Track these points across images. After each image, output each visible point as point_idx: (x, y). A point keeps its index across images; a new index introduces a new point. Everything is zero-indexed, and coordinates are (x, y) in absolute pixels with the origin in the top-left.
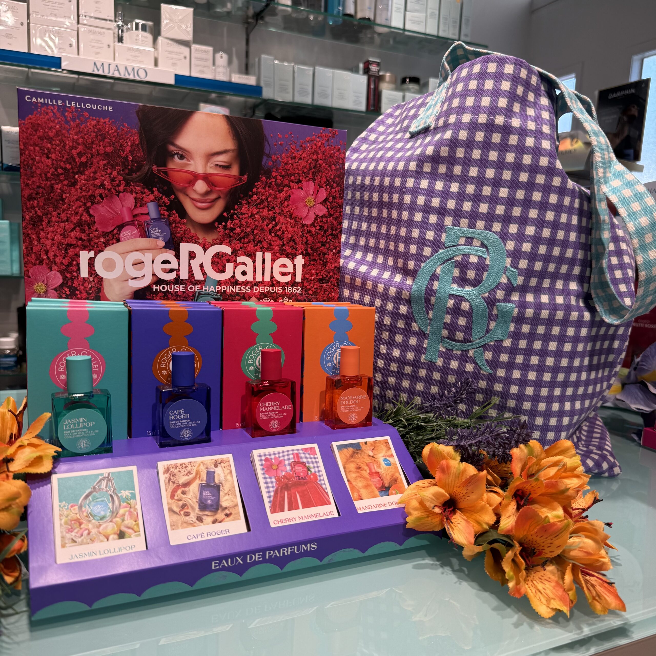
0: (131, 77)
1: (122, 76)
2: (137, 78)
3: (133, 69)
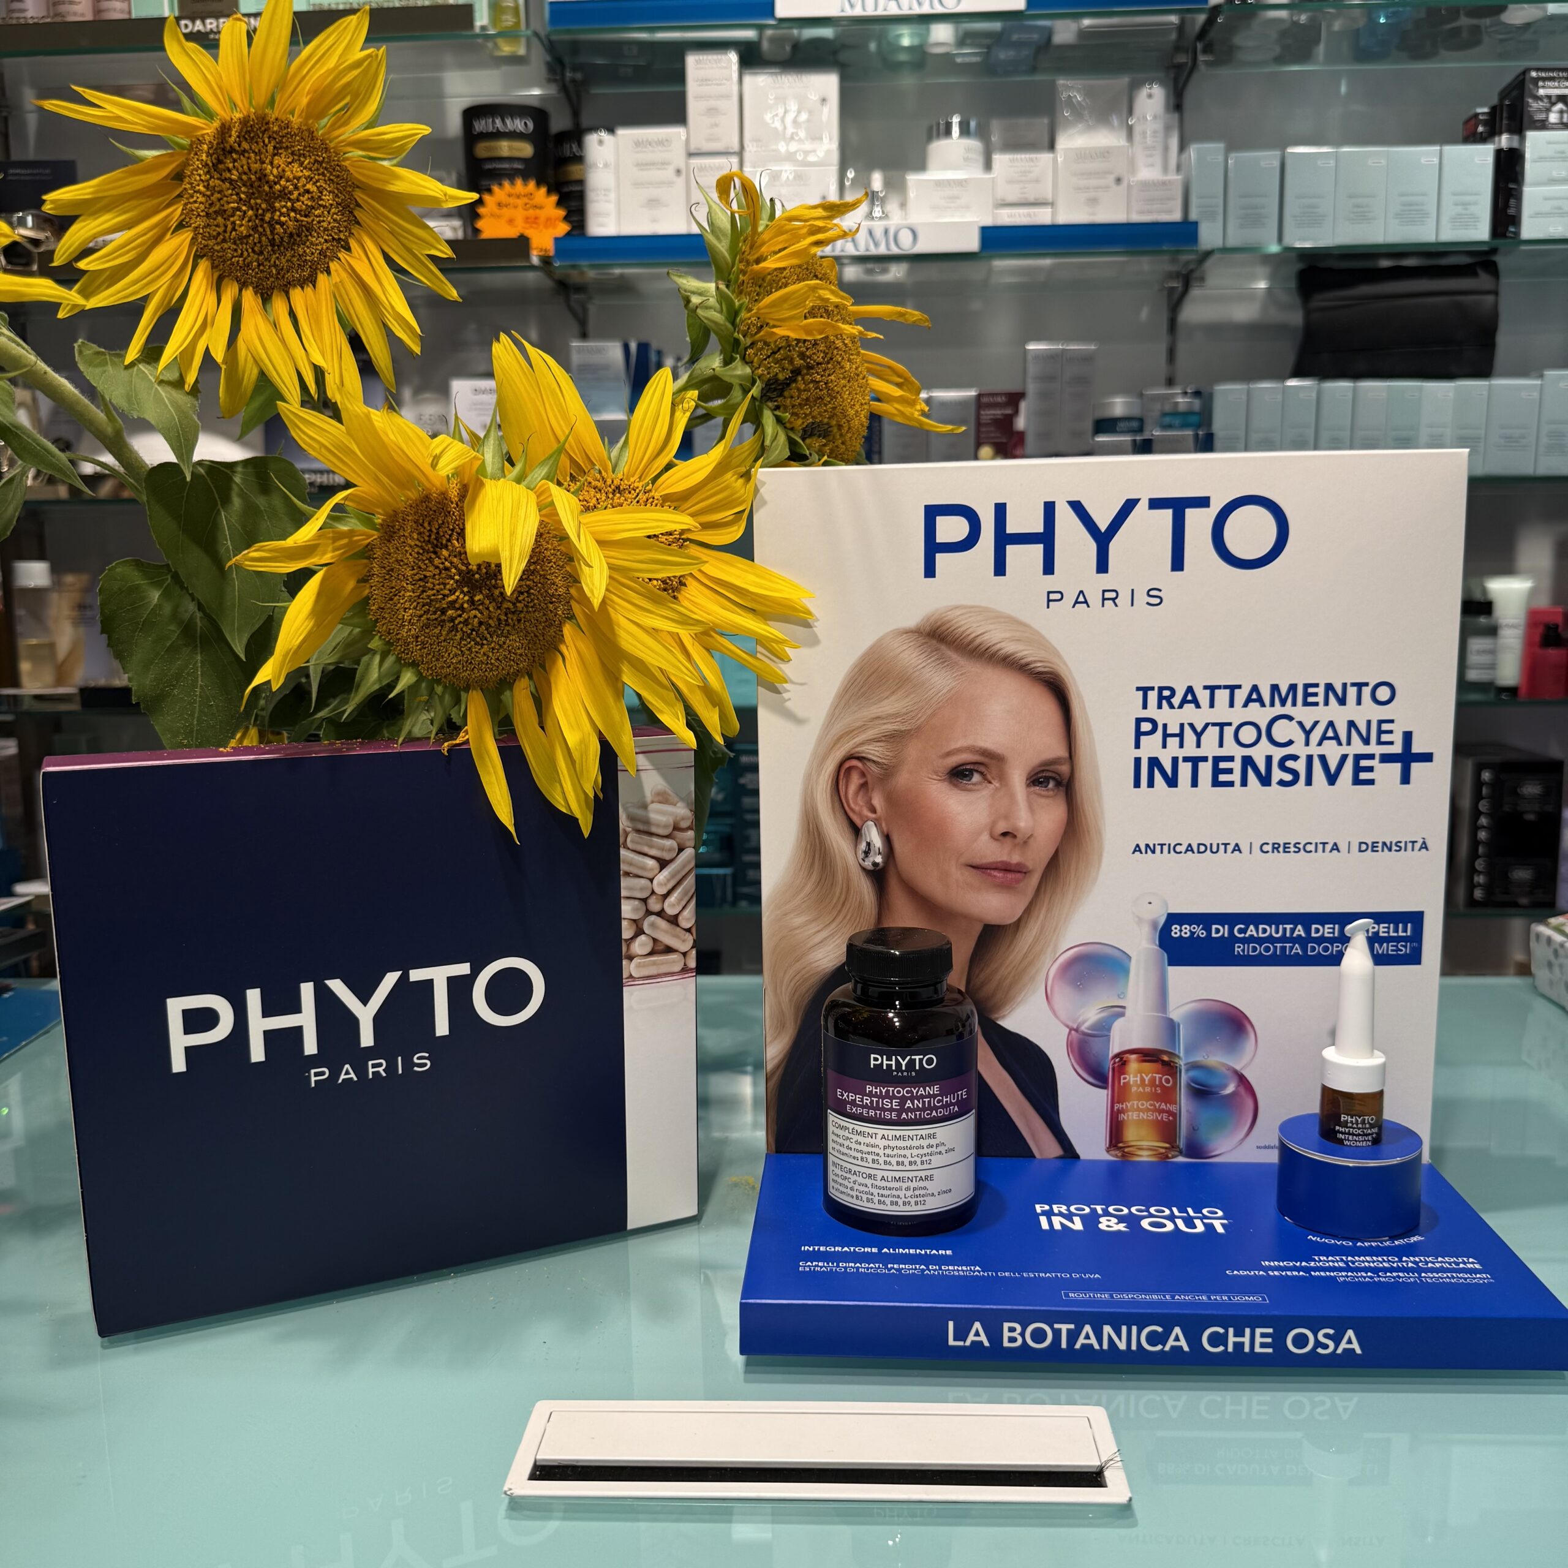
0: (882, 250)
1: (862, 251)
2: (895, 250)
3: (886, 232)
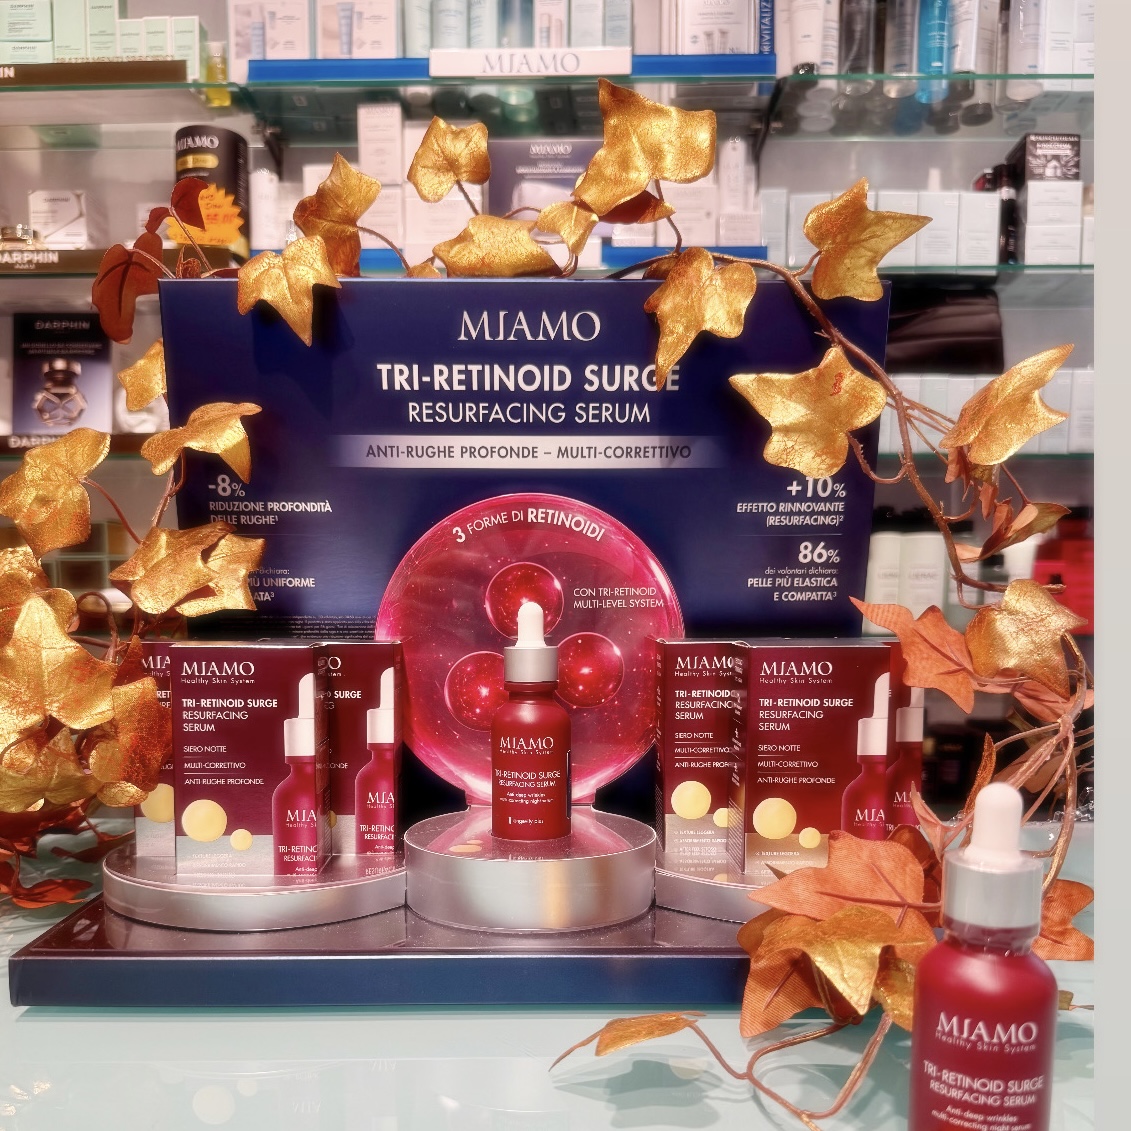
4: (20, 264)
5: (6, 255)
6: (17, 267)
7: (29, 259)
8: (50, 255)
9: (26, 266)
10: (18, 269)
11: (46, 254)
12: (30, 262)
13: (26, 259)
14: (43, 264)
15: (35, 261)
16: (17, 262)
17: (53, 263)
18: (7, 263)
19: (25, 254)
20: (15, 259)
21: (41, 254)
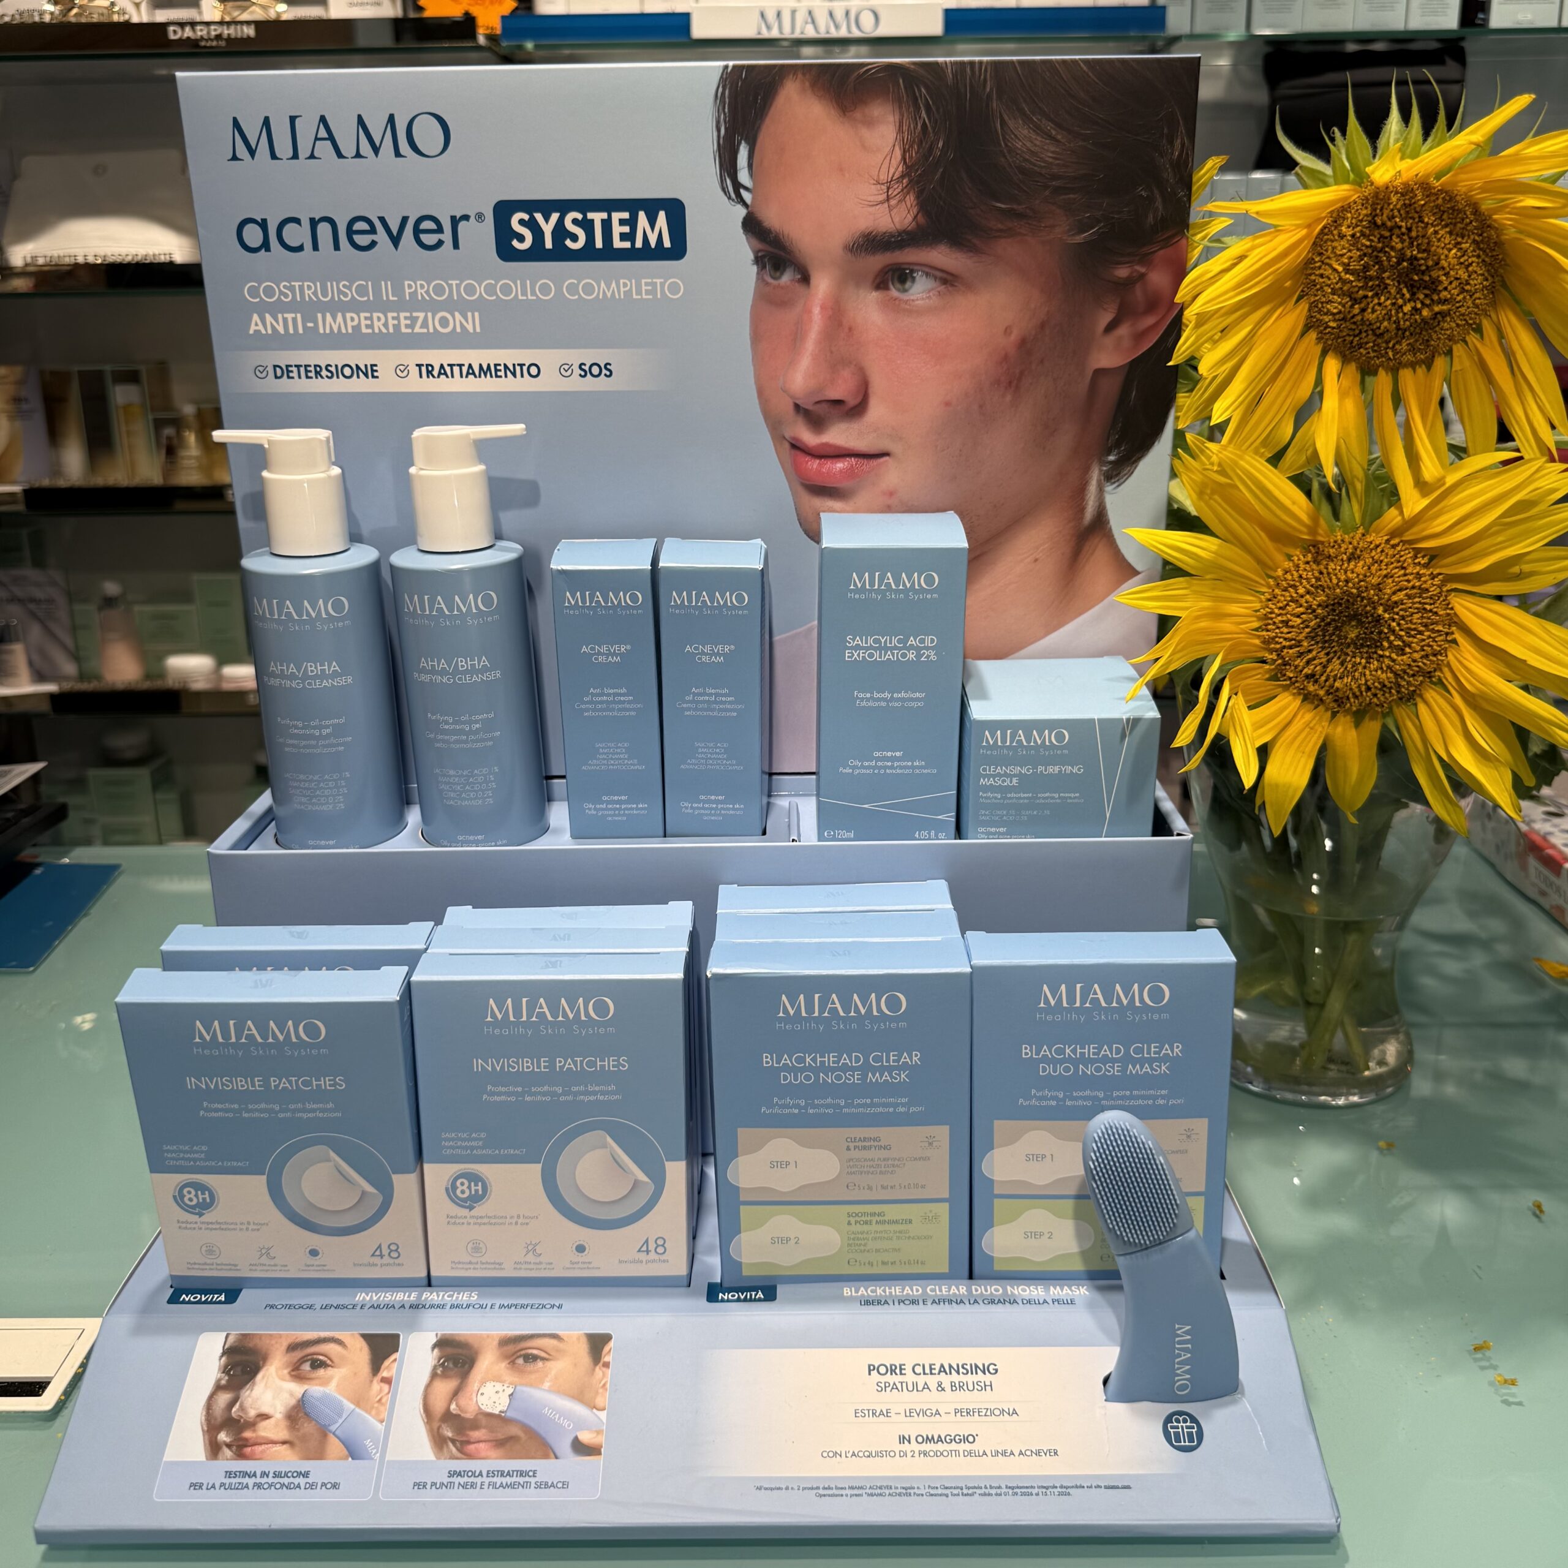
4: (207, 40)
5: (188, 29)
6: (203, 44)
7: (218, 32)
8: (245, 28)
9: (214, 43)
10: (205, 47)
11: (239, 27)
12: (219, 37)
13: (213, 33)
14: (236, 39)
15: (225, 36)
16: (202, 38)
17: (249, 38)
18: (188, 38)
19: (212, 27)
20: (199, 33)
21: (232, 27)
